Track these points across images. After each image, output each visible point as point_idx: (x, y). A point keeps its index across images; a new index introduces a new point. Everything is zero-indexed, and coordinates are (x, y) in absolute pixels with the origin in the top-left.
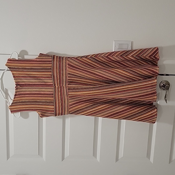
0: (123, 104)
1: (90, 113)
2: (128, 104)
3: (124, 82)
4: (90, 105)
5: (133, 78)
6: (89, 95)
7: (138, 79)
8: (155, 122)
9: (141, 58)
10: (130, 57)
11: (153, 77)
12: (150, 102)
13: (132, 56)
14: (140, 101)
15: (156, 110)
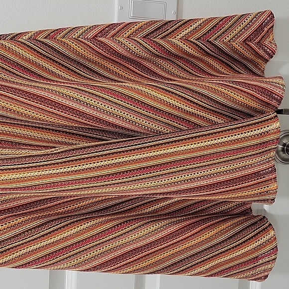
0: (156, 217)
1: (32, 258)
2: (170, 215)
3: (159, 133)
4: (32, 225)
5: (193, 119)
6: (26, 184)
7: (209, 121)
8: (266, 277)
9: (216, 46)
10: (179, 43)
11: (262, 112)
12: (244, 204)
13: (186, 39)
14: (210, 201)
15: (272, 233)
